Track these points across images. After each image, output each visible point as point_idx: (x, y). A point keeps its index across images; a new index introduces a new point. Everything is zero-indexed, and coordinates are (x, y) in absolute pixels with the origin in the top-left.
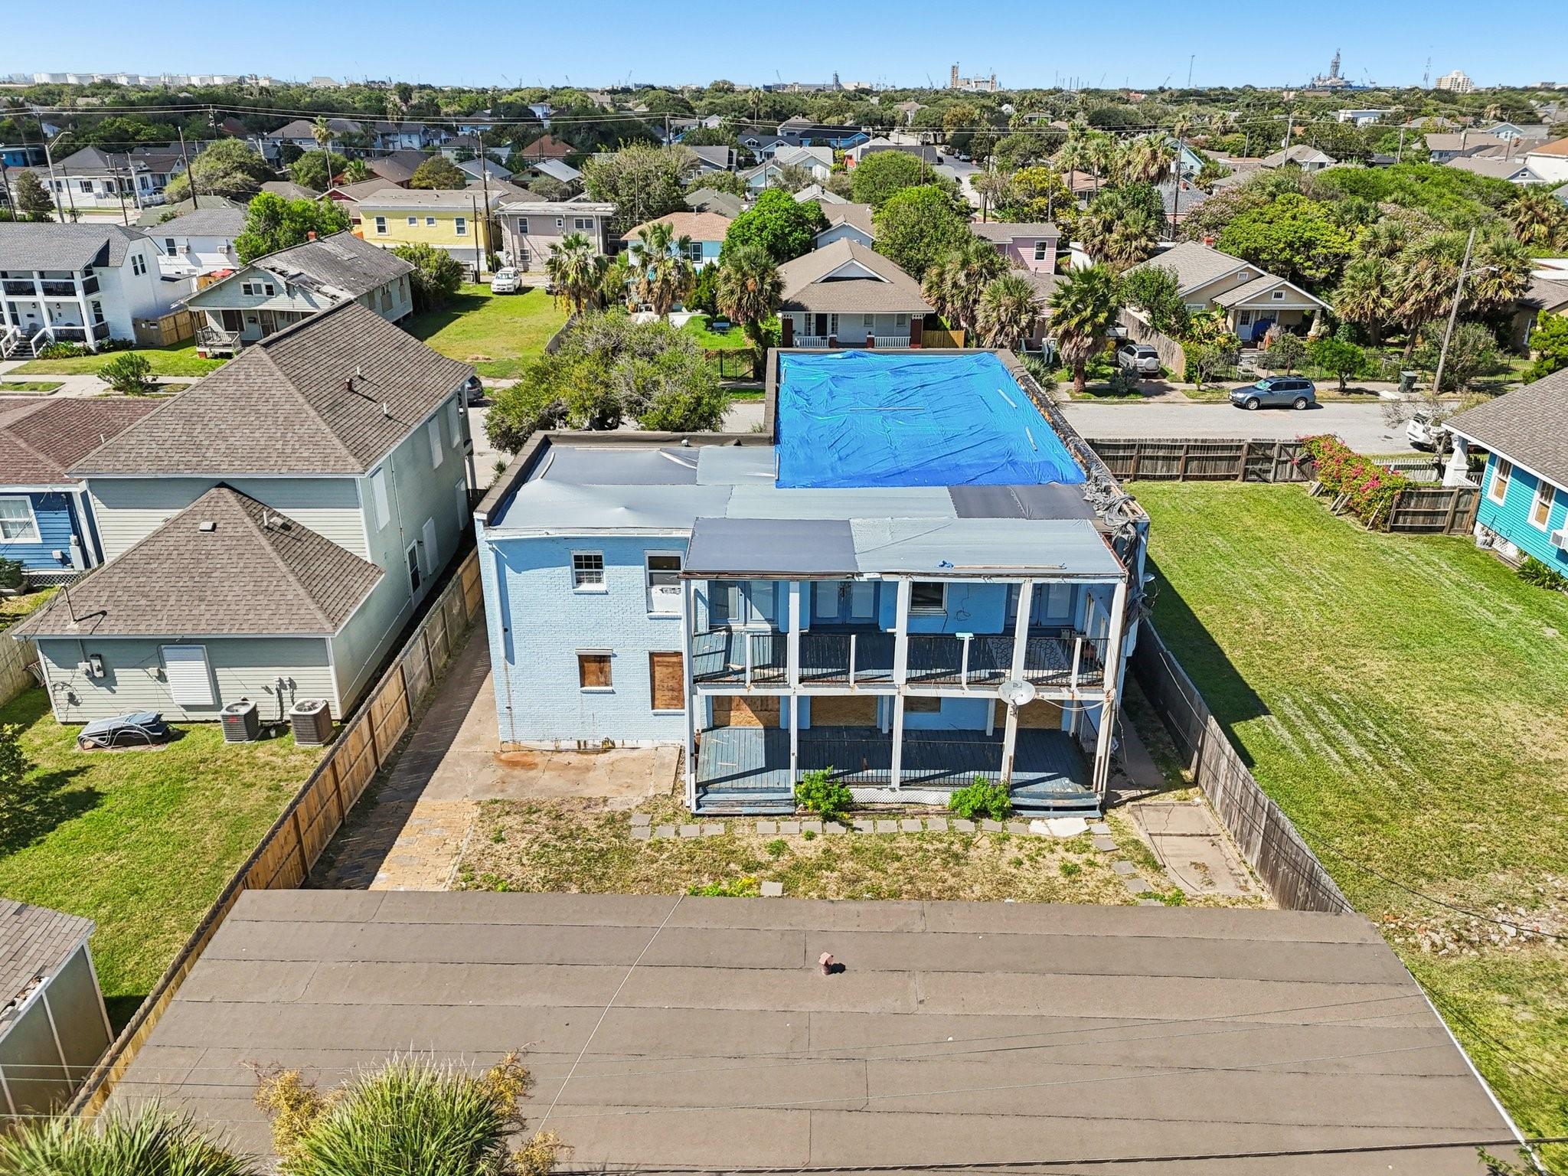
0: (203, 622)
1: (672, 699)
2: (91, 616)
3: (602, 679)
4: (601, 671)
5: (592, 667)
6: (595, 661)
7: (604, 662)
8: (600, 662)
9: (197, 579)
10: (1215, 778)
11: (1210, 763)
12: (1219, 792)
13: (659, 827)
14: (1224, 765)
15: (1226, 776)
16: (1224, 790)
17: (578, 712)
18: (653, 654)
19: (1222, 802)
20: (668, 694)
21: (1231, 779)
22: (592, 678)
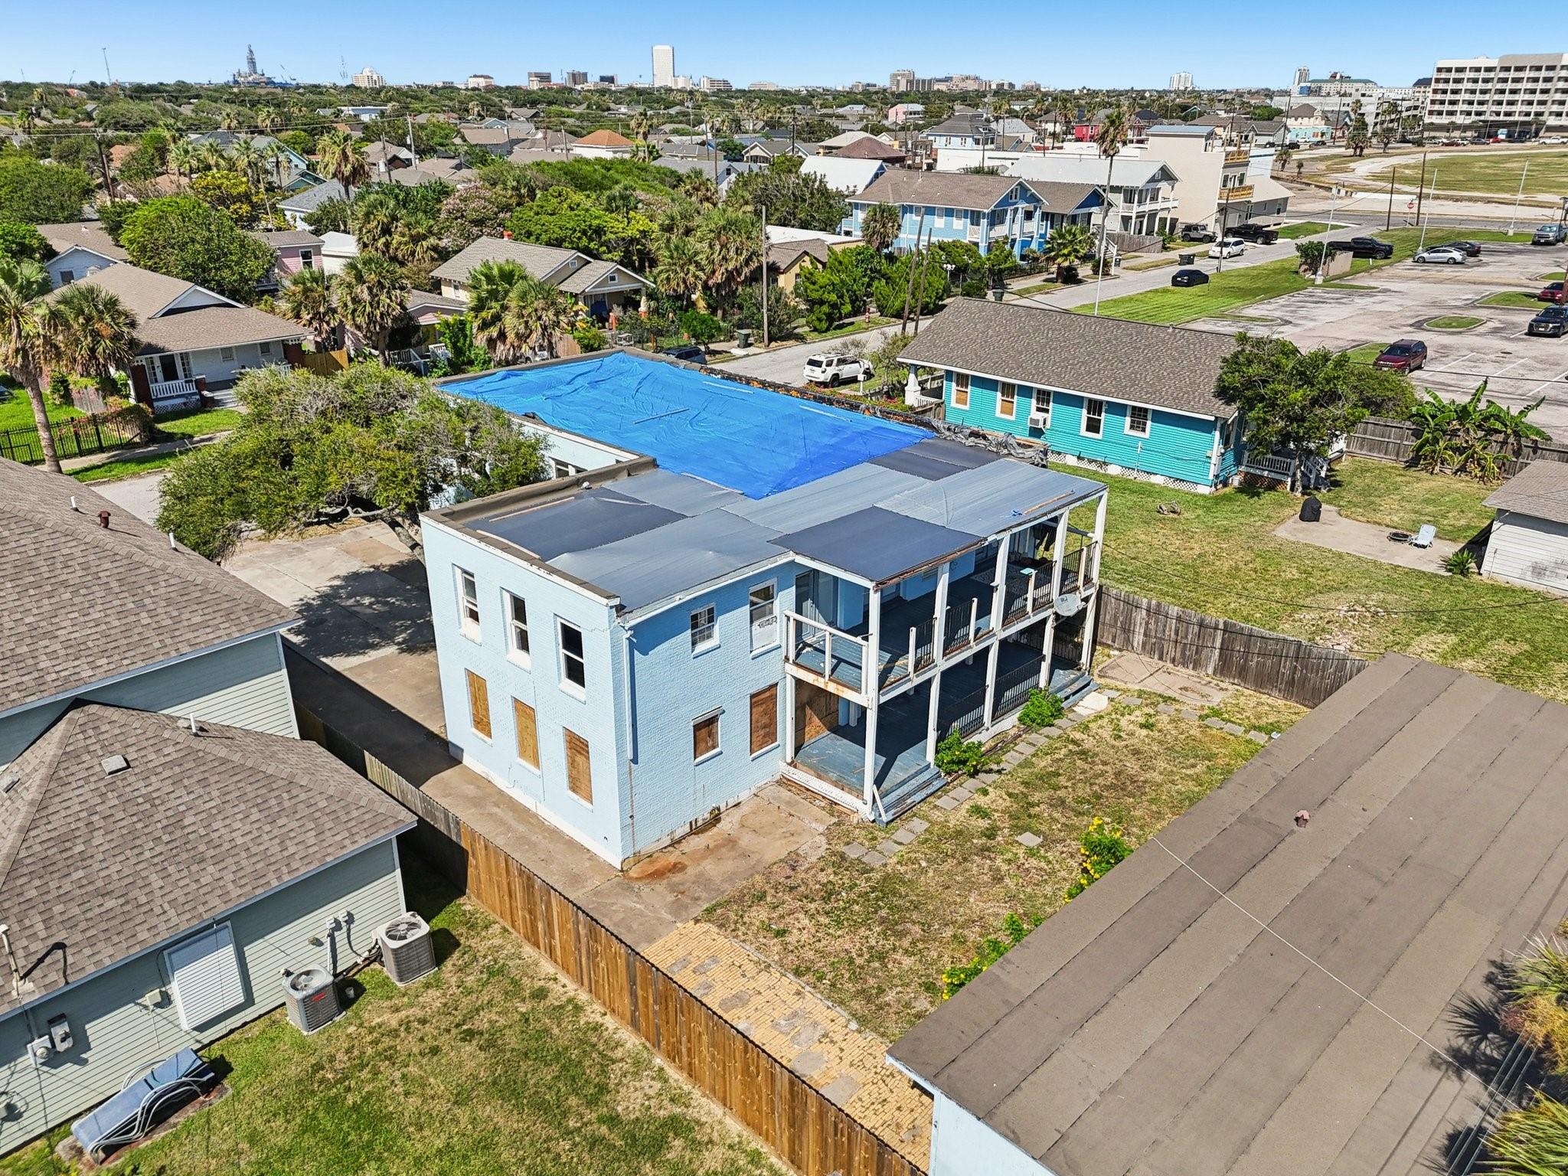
0: (231, 886)
1: (765, 736)
2: (41, 960)
3: (710, 743)
4: (710, 734)
5: (704, 734)
6: (706, 726)
7: (713, 724)
8: (710, 725)
9: (166, 838)
10: (1127, 630)
11: (1116, 622)
12: (1138, 639)
13: (879, 847)
14: (1140, 616)
15: (1147, 623)
16: (1145, 635)
17: (691, 790)
18: (752, 696)
19: (1144, 644)
20: (762, 732)
21: (1156, 622)
22: (702, 746)
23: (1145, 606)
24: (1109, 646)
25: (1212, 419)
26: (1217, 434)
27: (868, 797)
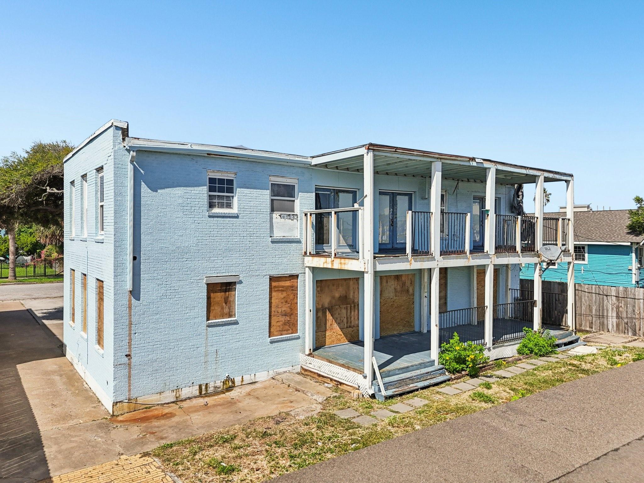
1: (285, 324)
3: (226, 310)
4: (227, 301)
5: (218, 296)
6: (221, 291)
7: (229, 290)
8: (225, 291)
10: (602, 316)
11: (591, 311)
12: (612, 321)
13: (372, 413)
14: (610, 303)
15: (618, 307)
16: (618, 317)
17: (202, 350)
18: (272, 279)
19: (618, 325)
20: (282, 319)
21: (626, 304)
22: (216, 309)
23: (614, 293)
24: (587, 332)
25: (629, 244)
26: (634, 255)
27: (368, 371)
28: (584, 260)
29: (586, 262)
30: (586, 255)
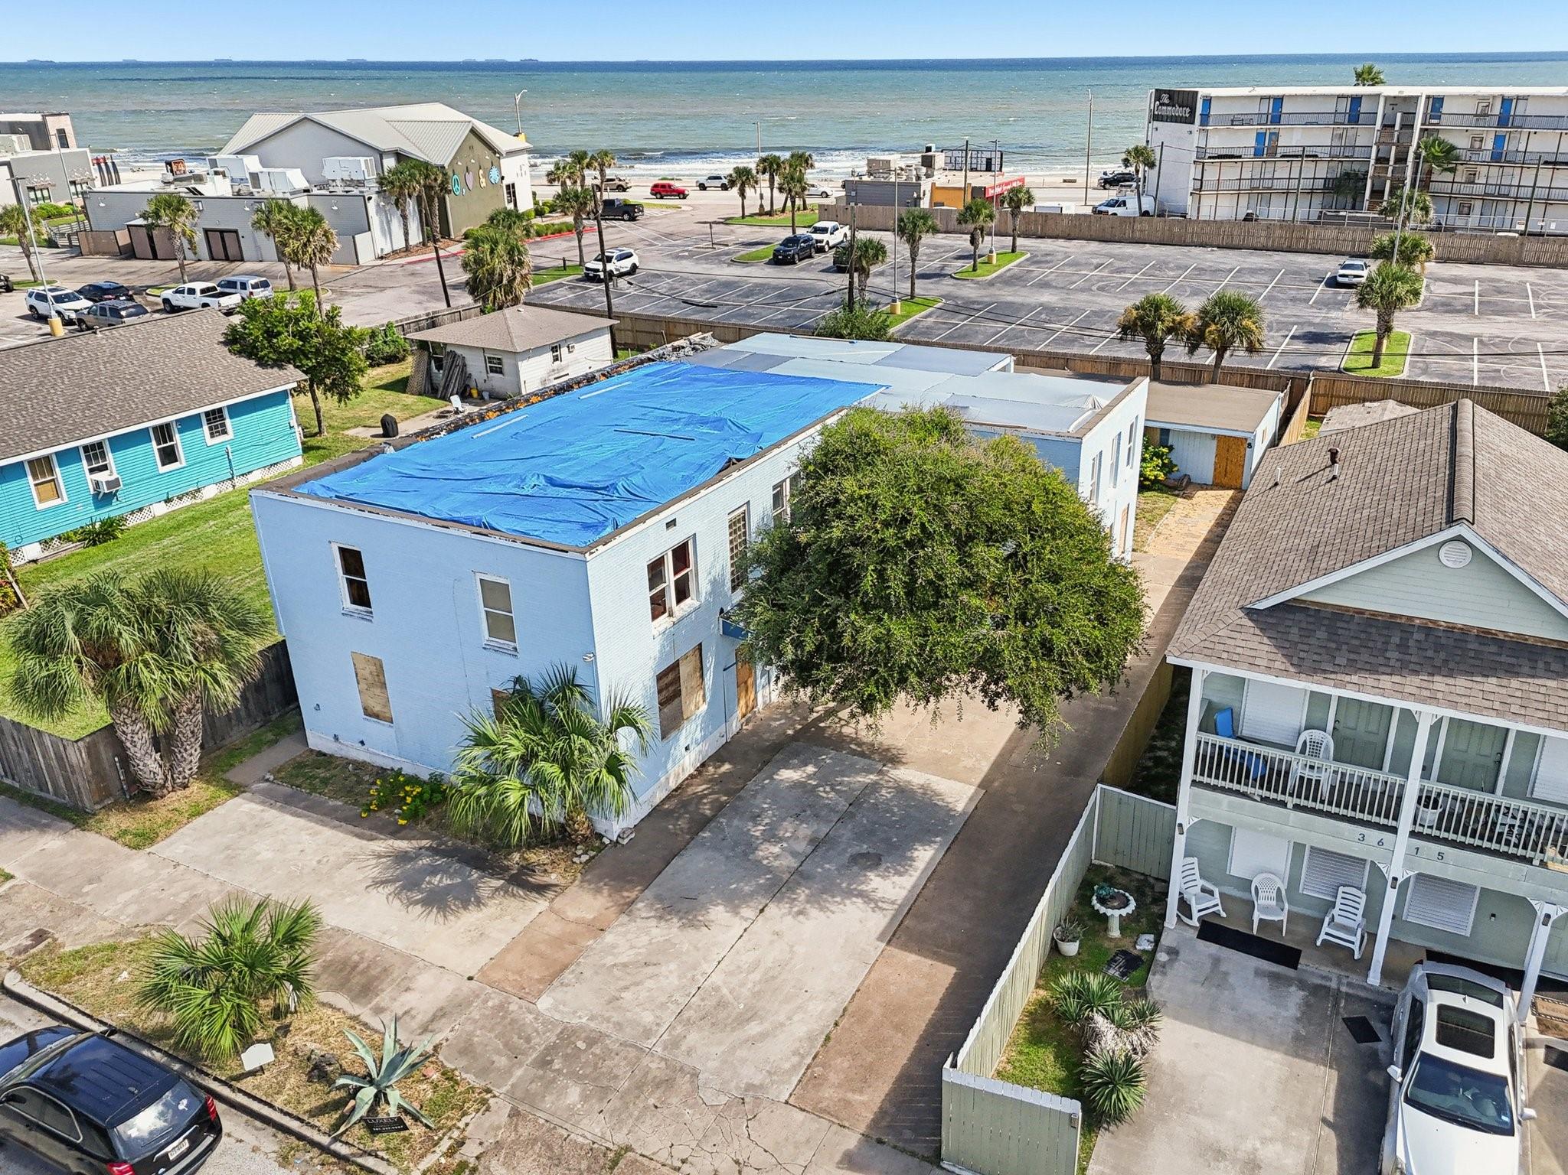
28: (225, 432)
29: (231, 435)
30: (228, 422)
